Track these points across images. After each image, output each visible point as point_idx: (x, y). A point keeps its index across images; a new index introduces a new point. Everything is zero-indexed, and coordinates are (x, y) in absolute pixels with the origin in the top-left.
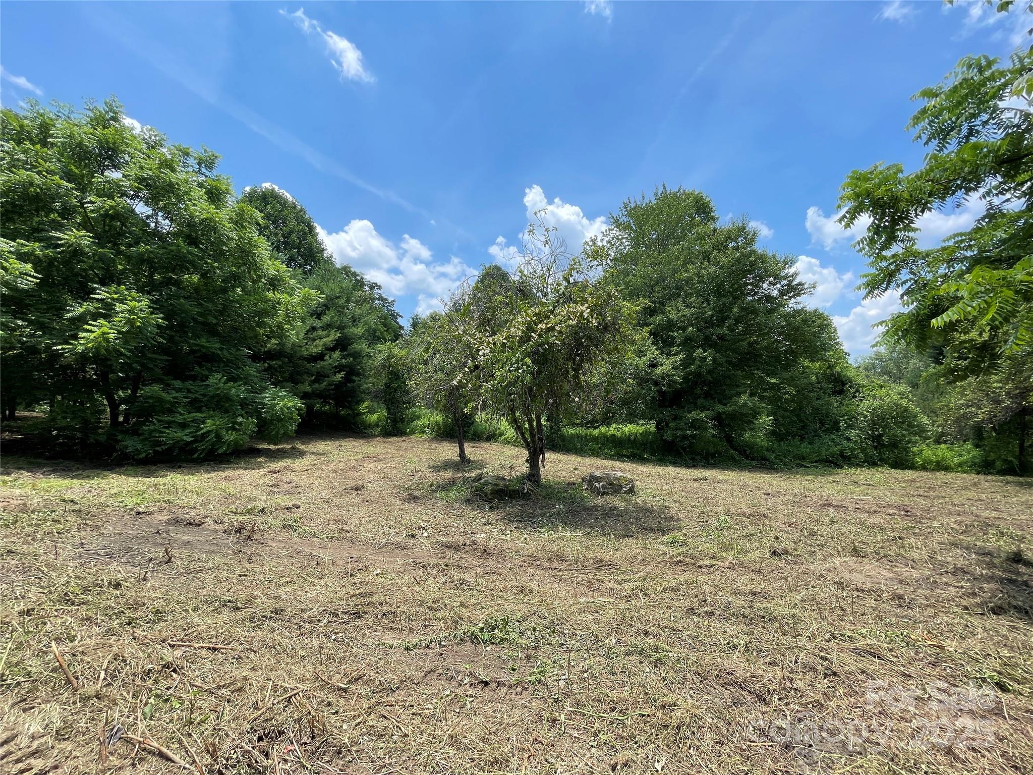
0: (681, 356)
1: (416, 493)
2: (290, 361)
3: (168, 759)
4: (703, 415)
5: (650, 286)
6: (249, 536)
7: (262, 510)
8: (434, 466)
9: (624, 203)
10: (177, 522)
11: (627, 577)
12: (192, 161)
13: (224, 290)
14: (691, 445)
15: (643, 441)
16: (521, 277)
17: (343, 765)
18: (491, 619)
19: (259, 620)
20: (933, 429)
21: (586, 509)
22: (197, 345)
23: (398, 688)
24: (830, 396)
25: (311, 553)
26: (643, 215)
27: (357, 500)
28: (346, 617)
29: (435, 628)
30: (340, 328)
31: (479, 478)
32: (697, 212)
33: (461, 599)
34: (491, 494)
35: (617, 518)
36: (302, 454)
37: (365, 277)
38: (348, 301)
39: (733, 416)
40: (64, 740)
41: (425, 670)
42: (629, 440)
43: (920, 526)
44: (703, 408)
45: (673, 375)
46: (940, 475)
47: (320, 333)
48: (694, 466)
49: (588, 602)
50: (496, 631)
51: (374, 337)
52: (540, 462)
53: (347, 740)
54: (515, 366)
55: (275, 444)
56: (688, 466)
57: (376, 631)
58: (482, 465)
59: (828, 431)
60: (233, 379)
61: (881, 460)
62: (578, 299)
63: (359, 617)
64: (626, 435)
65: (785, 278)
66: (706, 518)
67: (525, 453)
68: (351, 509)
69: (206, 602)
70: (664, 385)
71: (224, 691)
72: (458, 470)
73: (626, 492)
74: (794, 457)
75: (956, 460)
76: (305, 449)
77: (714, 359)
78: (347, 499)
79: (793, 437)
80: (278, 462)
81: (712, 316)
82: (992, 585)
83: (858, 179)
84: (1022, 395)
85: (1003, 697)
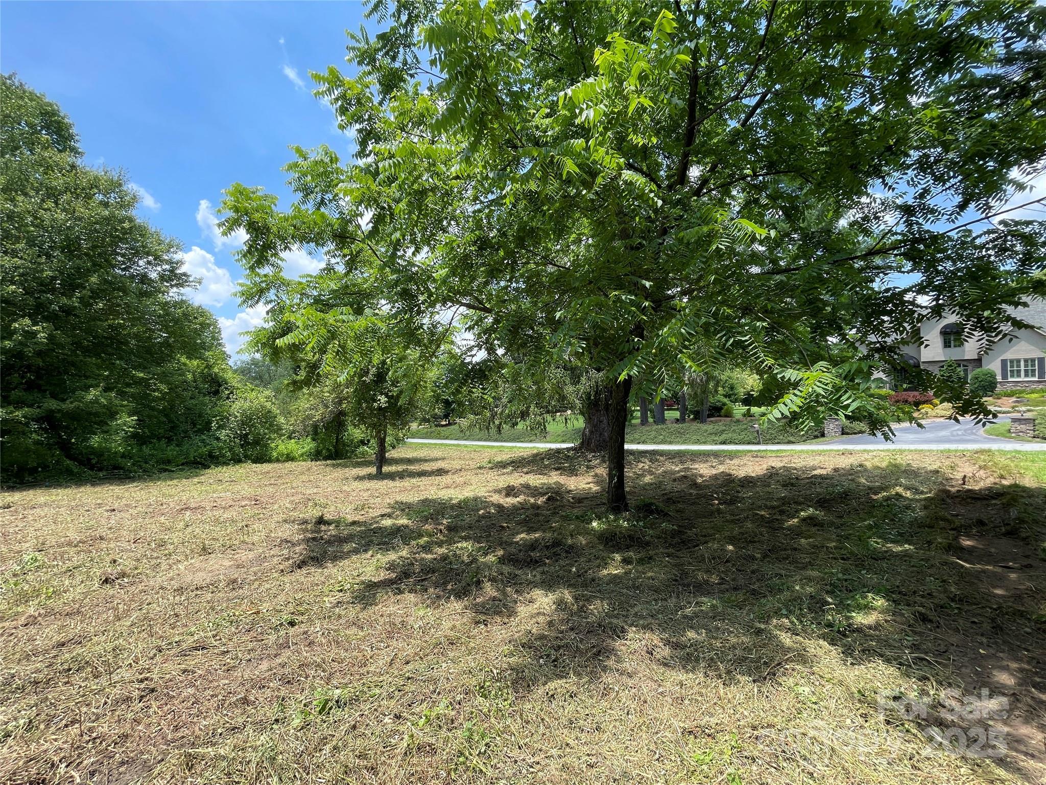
20: (287, 428)
24: (205, 395)
39: (75, 416)
43: (264, 511)
46: (288, 465)
59: (200, 432)
61: (245, 457)
65: (170, 262)
74: (157, 462)
75: (299, 452)
79: (159, 439)
82: (302, 547)
83: (240, 192)
84: (340, 403)
85: (292, 631)
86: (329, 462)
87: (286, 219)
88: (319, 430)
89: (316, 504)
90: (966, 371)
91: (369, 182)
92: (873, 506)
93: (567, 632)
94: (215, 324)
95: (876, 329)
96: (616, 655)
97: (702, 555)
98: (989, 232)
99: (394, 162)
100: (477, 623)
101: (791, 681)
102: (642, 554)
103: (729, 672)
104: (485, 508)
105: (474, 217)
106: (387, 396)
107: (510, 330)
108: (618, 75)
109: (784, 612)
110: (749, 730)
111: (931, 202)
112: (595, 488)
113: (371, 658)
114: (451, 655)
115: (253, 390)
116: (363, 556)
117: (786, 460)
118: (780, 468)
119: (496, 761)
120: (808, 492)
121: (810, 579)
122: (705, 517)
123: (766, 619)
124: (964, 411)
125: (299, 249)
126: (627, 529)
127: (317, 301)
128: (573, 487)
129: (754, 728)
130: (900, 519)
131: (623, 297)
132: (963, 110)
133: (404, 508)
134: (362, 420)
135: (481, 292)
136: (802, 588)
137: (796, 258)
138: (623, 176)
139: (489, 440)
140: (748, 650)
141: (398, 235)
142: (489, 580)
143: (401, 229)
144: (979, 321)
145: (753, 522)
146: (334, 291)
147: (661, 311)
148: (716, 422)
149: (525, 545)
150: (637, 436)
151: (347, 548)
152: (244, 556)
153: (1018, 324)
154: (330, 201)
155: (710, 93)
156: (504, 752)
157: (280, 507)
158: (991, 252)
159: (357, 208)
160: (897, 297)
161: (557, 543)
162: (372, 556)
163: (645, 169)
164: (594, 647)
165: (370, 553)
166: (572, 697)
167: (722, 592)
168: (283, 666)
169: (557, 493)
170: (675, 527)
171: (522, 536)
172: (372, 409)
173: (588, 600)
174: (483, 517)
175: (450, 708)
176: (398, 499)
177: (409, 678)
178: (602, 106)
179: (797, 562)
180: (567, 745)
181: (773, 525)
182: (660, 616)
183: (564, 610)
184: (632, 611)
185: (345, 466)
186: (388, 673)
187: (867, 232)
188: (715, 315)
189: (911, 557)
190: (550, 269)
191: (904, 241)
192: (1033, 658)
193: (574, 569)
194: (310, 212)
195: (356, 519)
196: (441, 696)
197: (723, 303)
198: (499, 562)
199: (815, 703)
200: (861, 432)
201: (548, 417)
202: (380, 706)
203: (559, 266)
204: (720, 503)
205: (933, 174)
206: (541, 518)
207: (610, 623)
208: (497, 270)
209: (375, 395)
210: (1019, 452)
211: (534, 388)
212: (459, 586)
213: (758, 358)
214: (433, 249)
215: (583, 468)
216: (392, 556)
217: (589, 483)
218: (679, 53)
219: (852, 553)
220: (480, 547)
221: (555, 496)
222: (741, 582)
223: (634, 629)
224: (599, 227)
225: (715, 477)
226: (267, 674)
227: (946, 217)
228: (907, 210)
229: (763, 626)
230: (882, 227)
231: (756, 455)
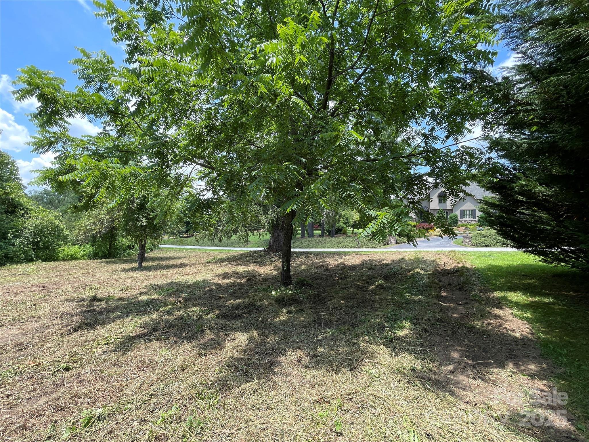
20: (71, 237)
43: (50, 294)
46: (72, 262)
61: (36, 257)
75: (81, 254)
82: (78, 317)
83: (34, 73)
84: (113, 221)
85: (67, 374)
86: (103, 260)
87: (72, 96)
88: (97, 239)
89: (92, 288)
90: (447, 214)
91: (134, 79)
92: (407, 278)
93: (254, 355)
94: (13, 163)
95: (411, 193)
96: (281, 365)
97: (329, 307)
98: (457, 151)
99: (152, 69)
100: (200, 355)
101: (367, 368)
102: (298, 308)
103: (338, 367)
104: (209, 286)
105: (206, 112)
106: (147, 218)
107: (226, 181)
108: (290, 41)
109: (366, 333)
110: (347, 396)
111: (435, 134)
112: (275, 273)
113: (126, 385)
114: (181, 376)
115: (44, 211)
116: (125, 320)
117: (371, 256)
118: (368, 260)
119: (206, 437)
120: (380, 272)
121: (378, 316)
122: (331, 286)
123: (357, 337)
124: (445, 232)
125: (82, 117)
126: (291, 295)
127: (95, 153)
128: (262, 273)
129: (349, 395)
130: (418, 284)
131: (291, 166)
132: (448, 92)
133: (156, 288)
134: (129, 233)
135: (210, 158)
136: (375, 320)
137: (377, 154)
138: (292, 99)
139: (215, 246)
140: (348, 354)
141: (153, 115)
142: (209, 329)
143: (155, 112)
144: (452, 191)
145: (354, 288)
146: (108, 148)
147: (313, 176)
148: (339, 237)
149: (232, 307)
150: (299, 244)
151: (113, 315)
152: (30, 326)
153: (466, 194)
154: (107, 88)
155: (340, 63)
156: (212, 431)
157: (63, 291)
158: (457, 160)
159: (125, 95)
160: (420, 177)
161: (251, 305)
162: (131, 320)
163: (306, 98)
164: (269, 362)
165: (130, 318)
166: (254, 392)
167: (337, 325)
168: (58, 399)
169: (253, 276)
170: (316, 293)
171: (231, 301)
172: (136, 226)
173: (267, 336)
174: (208, 291)
175: (179, 409)
176: (153, 282)
177: (152, 395)
178: (280, 57)
179: (373, 307)
180: (251, 420)
181: (363, 289)
182: (306, 341)
183: (253, 343)
184: (291, 340)
185: (116, 263)
186: (137, 393)
187: (409, 145)
188: (337, 180)
189: (422, 302)
190: (253, 148)
191: (424, 151)
192: (466, 345)
193: (260, 319)
194: (91, 94)
195: (122, 297)
196: (173, 403)
197: (342, 174)
198: (216, 318)
199: (378, 378)
200: (404, 242)
201: (250, 233)
202: (130, 415)
203: (257, 147)
204: (339, 279)
205: (436, 121)
206: (243, 291)
207: (279, 347)
208: (220, 145)
209: (138, 217)
210: (465, 252)
211: (242, 216)
212: (190, 334)
213: (357, 204)
214: (179, 128)
215: (269, 262)
216: (146, 319)
217: (271, 270)
218: (322, 36)
219: (397, 301)
220: (205, 310)
221: (252, 278)
222: (347, 319)
223: (291, 349)
224: (281, 127)
225: (337, 266)
226: (44, 406)
227: (441, 142)
228: (425, 136)
229: (356, 342)
230: (415, 143)
231: (358, 254)
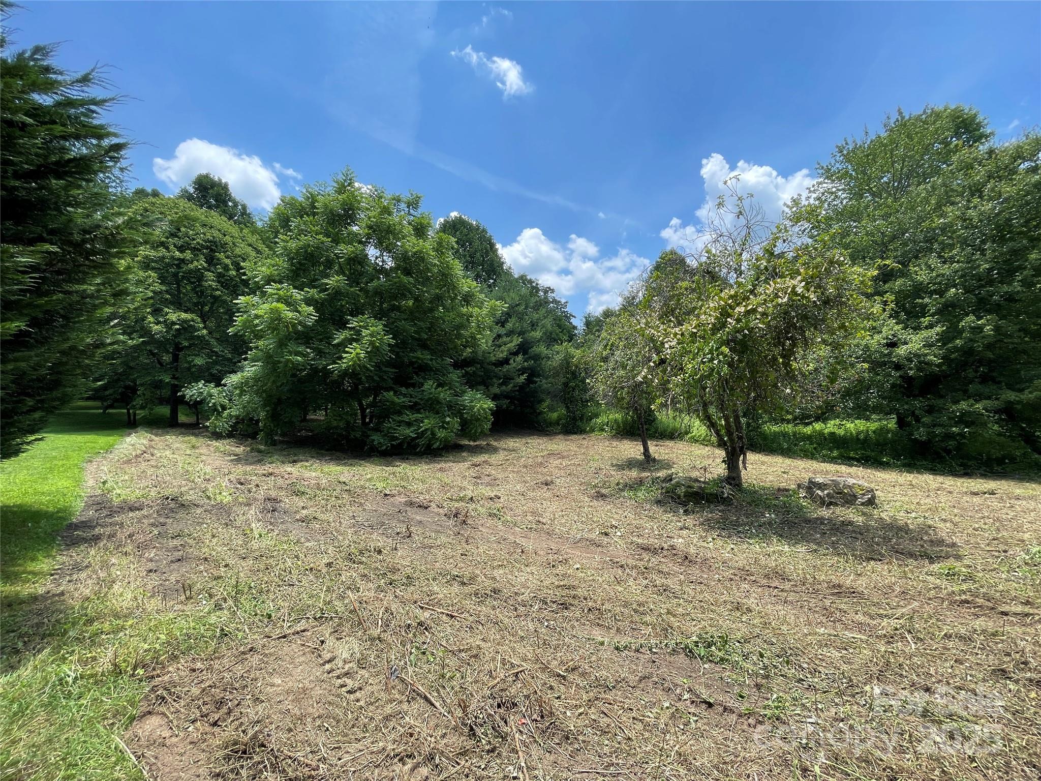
0: (938, 329)
1: (603, 491)
2: (482, 367)
3: (432, 704)
4: (979, 406)
5: (883, 243)
6: (464, 521)
7: (471, 499)
8: (617, 465)
9: (837, 147)
10: (411, 504)
11: (881, 611)
12: (403, 206)
13: (431, 310)
14: (959, 448)
15: (877, 440)
16: (709, 258)
17: (572, 752)
18: (706, 633)
19: (482, 597)
21: (808, 521)
22: (415, 357)
23: (614, 687)
25: (515, 541)
26: (868, 156)
27: (548, 494)
28: (555, 606)
29: (643, 632)
30: (521, 333)
31: (669, 479)
32: (957, 135)
33: (668, 605)
34: (685, 496)
35: (853, 535)
36: (495, 450)
37: (540, 282)
38: (526, 308)
40: (363, 668)
41: (640, 675)
42: (858, 439)
44: (979, 397)
45: (926, 355)
47: (505, 339)
48: (967, 474)
49: (830, 635)
50: (713, 648)
51: (551, 339)
52: (740, 462)
53: (573, 728)
54: (709, 356)
55: (475, 441)
56: (954, 474)
57: (584, 625)
58: (668, 466)
60: (440, 385)
62: (787, 273)
63: (566, 609)
64: (851, 433)
66: (1002, 547)
67: (721, 453)
68: (544, 502)
69: (441, 574)
70: (911, 369)
71: (463, 654)
72: (644, 469)
73: (863, 504)
76: (498, 446)
77: (997, 329)
78: (538, 493)
80: (477, 457)
81: (990, 270)
